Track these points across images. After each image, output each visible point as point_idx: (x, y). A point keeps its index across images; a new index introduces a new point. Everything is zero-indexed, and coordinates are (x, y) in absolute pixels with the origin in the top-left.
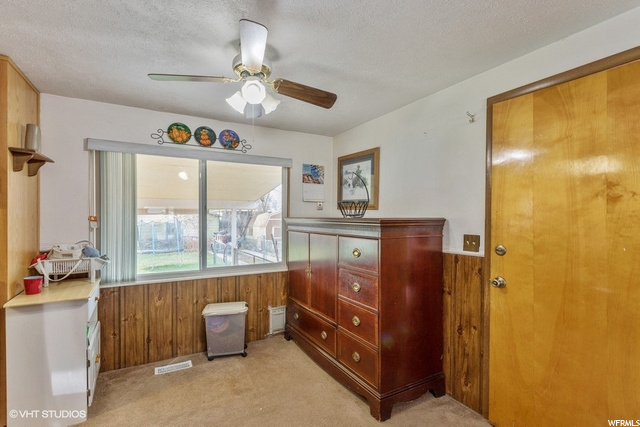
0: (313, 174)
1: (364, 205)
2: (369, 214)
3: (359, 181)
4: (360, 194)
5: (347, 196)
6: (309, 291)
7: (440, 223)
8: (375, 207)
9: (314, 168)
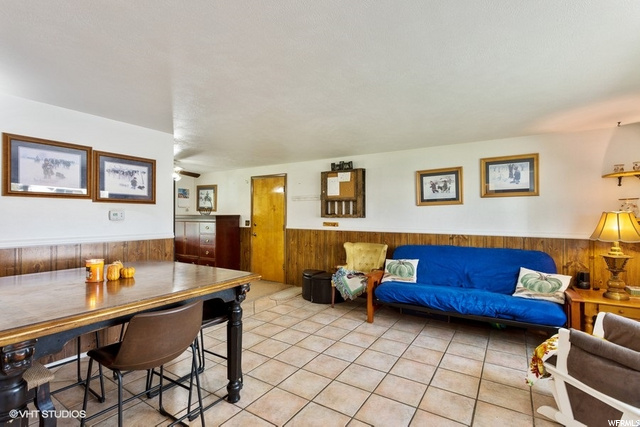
0: (184, 194)
1: (210, 209)
2: (212, 213)
3: (207, 198)
4: (207, 204)
5: (202, 205)
6: (185, 248)
7: (238, 217)
8: (215, 210)
9: (184, 190)
